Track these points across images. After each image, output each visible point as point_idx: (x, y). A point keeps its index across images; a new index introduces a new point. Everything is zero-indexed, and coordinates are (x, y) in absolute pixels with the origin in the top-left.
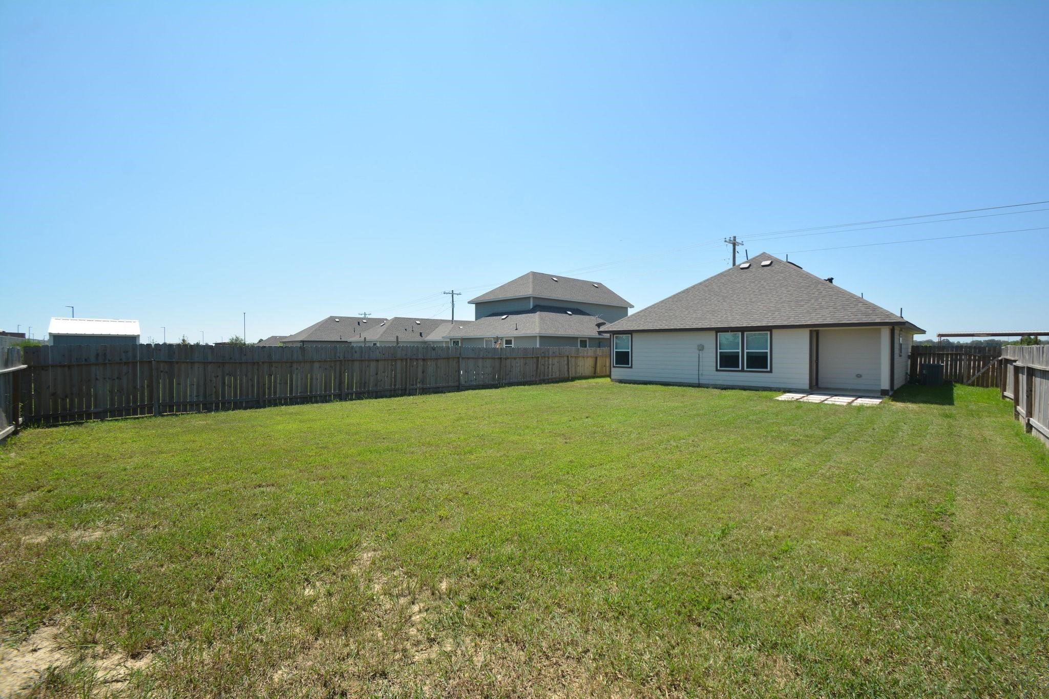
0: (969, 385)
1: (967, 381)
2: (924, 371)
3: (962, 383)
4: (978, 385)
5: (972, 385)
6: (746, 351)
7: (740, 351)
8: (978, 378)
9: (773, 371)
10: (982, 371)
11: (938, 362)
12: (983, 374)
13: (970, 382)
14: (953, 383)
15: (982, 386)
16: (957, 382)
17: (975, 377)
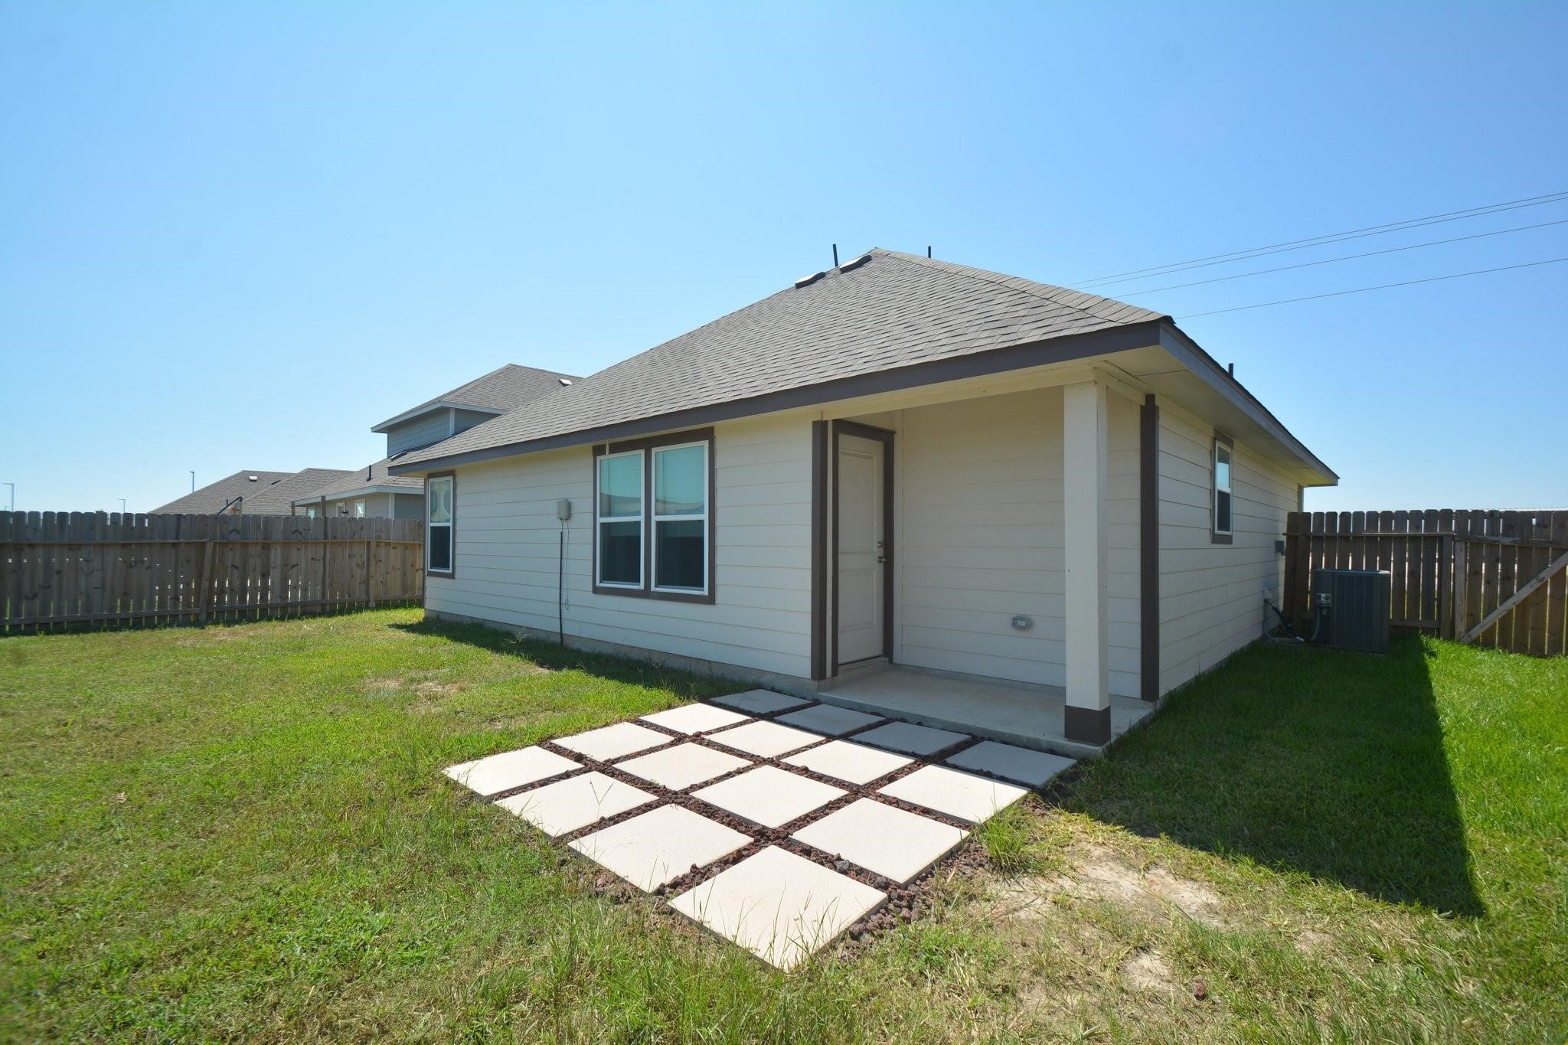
0: (1474, 644)
1: (1468, 630)
2: (1323, 595)
3: (1451, 637)
4: (1505, 646)
5: (1486, 643)
6: (655, 518)
7: (641, 518)
8: (1505, 621)
9: (719, 598)
10: (1520, 595)
11: (1371, 564)
12: (1523, 606)
13: (1478, 631)
14: (1424, 639)
15: (1521, 648)
16: (1436, 632)
17: (1495, 617)
